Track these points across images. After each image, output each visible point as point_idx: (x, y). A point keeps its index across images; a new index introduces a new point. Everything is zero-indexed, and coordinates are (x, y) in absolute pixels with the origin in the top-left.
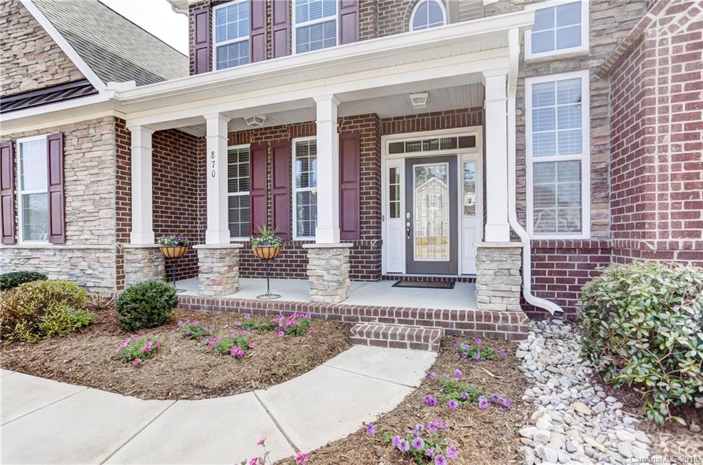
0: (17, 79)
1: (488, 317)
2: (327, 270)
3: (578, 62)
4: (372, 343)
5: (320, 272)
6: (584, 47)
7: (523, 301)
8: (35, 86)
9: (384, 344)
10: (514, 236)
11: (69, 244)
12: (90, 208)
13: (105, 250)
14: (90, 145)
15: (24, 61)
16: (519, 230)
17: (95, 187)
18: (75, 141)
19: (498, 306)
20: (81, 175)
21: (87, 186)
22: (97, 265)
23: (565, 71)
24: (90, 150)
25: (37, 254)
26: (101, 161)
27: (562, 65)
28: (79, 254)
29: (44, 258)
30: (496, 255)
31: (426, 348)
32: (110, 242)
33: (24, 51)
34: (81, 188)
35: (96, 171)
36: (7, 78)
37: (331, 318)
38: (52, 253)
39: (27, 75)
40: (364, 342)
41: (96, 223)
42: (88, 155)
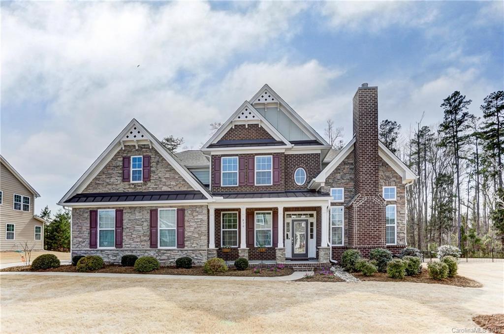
0: (160, 186)
1: (323, 264)
2: (282, 255)
3: (341, 204)
4: (299, 271)
5: (280, 255)
6: (343, 201)
7: (330, 261)
8: (169, 190)
9: (302, 271)
10: (328, 246)
11: (186, 248)
12: (197, 236)
13: (204, 250)
14: (197, 214)
15: (164, 180)
16: (329, 244)
17: (199, 229)
18: (189, 212)
19: (325, 262)
20: (192, 224)
21: (195, 228)
22: (200, 255)
23: (339, 205)
24: (197, 216)
25: (169, 252)
26: (202, 220)
27: (338, 204)
28: (191, 252)
29: (173, 253)
30: (325, 250)
31: (311, 271)
32: (205, 248)
33: (165, 176)
34: (192, 229)
35: (200, 223)
36: (155, 185)
37: (285, 267)
38: (177, 251)
39: (165, 185)
40: (297, 271)
41: (199, 241)
42: (196, 217)
